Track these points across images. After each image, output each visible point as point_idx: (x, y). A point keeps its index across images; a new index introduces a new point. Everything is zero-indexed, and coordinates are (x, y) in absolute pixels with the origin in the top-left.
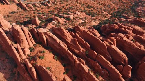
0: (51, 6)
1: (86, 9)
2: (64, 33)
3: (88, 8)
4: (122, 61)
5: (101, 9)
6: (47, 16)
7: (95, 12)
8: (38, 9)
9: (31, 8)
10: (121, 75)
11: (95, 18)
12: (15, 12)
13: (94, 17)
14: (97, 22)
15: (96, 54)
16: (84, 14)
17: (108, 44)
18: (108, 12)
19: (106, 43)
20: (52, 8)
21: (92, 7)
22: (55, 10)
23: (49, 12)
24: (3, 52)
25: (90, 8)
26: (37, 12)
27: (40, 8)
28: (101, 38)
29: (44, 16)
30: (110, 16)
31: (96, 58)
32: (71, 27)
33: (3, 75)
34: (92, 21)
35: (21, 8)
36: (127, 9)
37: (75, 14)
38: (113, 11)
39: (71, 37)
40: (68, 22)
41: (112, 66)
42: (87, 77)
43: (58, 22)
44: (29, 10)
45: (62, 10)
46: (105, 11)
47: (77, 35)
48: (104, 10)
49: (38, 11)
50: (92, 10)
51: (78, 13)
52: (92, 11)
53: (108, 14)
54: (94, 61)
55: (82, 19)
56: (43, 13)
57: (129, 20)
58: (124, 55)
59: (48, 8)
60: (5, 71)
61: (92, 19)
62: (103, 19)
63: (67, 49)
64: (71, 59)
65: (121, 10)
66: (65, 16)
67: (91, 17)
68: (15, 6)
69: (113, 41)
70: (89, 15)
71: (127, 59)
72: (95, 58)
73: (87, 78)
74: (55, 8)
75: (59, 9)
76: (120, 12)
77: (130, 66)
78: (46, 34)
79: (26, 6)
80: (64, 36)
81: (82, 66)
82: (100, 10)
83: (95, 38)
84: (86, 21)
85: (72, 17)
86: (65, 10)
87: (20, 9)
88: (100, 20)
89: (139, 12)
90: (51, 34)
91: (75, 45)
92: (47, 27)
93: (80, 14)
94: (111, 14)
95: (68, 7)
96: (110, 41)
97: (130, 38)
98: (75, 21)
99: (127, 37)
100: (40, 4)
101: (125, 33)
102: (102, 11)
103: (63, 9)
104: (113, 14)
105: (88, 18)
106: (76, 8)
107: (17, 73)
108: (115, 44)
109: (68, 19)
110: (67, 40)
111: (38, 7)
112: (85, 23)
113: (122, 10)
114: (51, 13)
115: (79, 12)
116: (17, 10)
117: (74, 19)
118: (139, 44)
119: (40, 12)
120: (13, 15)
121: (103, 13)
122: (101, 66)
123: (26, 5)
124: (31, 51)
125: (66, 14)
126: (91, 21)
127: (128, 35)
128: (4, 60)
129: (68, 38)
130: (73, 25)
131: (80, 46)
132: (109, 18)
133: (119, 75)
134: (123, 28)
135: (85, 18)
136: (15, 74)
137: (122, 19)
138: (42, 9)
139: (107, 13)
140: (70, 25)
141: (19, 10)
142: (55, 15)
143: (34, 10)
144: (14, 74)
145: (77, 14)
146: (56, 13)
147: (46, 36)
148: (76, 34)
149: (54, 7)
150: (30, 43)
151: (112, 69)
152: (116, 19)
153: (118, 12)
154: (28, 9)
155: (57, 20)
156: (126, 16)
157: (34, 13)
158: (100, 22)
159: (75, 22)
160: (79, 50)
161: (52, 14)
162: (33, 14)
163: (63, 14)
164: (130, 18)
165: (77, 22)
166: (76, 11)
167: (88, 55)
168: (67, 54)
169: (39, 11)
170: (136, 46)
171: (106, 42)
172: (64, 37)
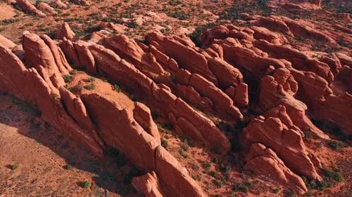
0: (93, 5)
1: (167, 7)
2: (127, 44)
3: (171, 4)
4: (235, 81)
5: (198, 5)
6: (86, 23)
7: (186, 12)
8: (64, 12)
9: (47, 10)
10: (232, 102)
11: (187, 22)
12: (11, 21)
13: (184, 19)
14: (190, 27)
15: (190, 74)
16: (164, 15)
17: (210, 57)
18: (212, 12)
19: (205, 55)
20: (95, 9)
21: (180, 3)
22: (102, 12)
23: (90, 15)
24: (5, 94)
25: (175, 5)
26: (62, 18)
27: (68, 10)
28: (197, 49)
29: (81, 25)
30: (218, 17)
31: (189, 80)
32: (139, 37)
33: (16, 129)
34: (181, 28)
35: (25, 13)
36: (251, 3)
37: (146, 15)
38: (223, 8)
39: (141, 51)
40: (132, 30)
41: (217, 89)
42: (175, 108)
43: (112, 31)
44: (43, 14)
45: (118, 11)
46: (207, 9)
47: (153, 47)
48: (205, 7)
49: (64, 15)
50: (180, 9)
51: (150, 13)
52: (180, 11)
53: (214, 15)
54: (185, 87)
55: (160, 24)
56: (76, 19)
57: (252, 21)
58: (236, 70)
59: (86, 9)
60: (17, 123)
61: (180, 23)
62: (203, 23)
63: (135, 70)
64: (145, 85)
65: (238, 6)
66: (125, 20)
67: (178, 21)
68: (10, 7)
69: (217, 50)
70: (174, 17)
71: (241, 76)
72: (188, 82)
73: (175, 111)
74: (102, 9)
75: (111, 8)
76: (236, 10)
77: (244, 84)
78: (92, 48)
79: (35, 8)
80: (129, 51)
81: (165, 92)
82: (195, 7)
83: (186, 49)
84: (170, 27)
85: (139, 20)
86: (125, 11)
87: (23, 14)
88: (196, 25)
89: (271, 8)
90: (103, 48)
91: (150, 65)
92: (92, 40)
93: (156, 16)
94: (219, 15)
95: (129, 4)
96: (212, 51)
97: (247, 45)
98: (146, 27)
99: (243, 43)
100: (67, 3)
101: (240, 38)
102: (201, 9)
103: (119, 9)
104: (222, 14)
105: (172, 22)
106: (146, 5)
107: (43, 123)
108: (222, 54)
109: (132, 24)
110: (134, 57)
111: (63, 8)
112: (167, 30)
113: (240, 6)
114: (93, 18)
115: (154, 11)
116: (15, 17)
117: (143, 24)
118: (261, 51)
119: (70, 17)
120: (9, 26)
121: (202, 12)
122: (199, 92)
123: (36, 6)
124: (66, 81)
125: (126, 17)
126: (179, 27)
127: (245, 40)
128: (10, 107)
129: (136, 53)
130: (142, 35)
131: (160, 66)
132: (214, 21)
133: (229, 101)
134: (235, 30)
135: (167, 23)
136: (41, 126)
137: (239, 21)
138: (72, 11)
139: (210, 13)
140: (138, 34)
141: (21, 16)
142: (104, 20)
143: (55, 15)
144: (38, 125)
145: (149, 16)
146: (104, 16)
147: (93, 51)
148: (150, 47)
149: (100, 6)
150: (63, 68)
151: (217, 92)
152: (229, 21)
153: (232, 10)
154: (40, 13)
155: (110, 27)
156: (248, 15)
157: (57, 20)
158: (197, 29)
159: (148, 30)
160: (159, 72)
161: (98, 20)
162: (55, 22)
163: (121, 17)
164: (254, 17)
165: (151, 29)
166: (148, 10)
167: (175, 81)
168: (137, 79)
169: (67, 15)
170: (255, 54)
171: (205, 53)
172: (129, 53)
